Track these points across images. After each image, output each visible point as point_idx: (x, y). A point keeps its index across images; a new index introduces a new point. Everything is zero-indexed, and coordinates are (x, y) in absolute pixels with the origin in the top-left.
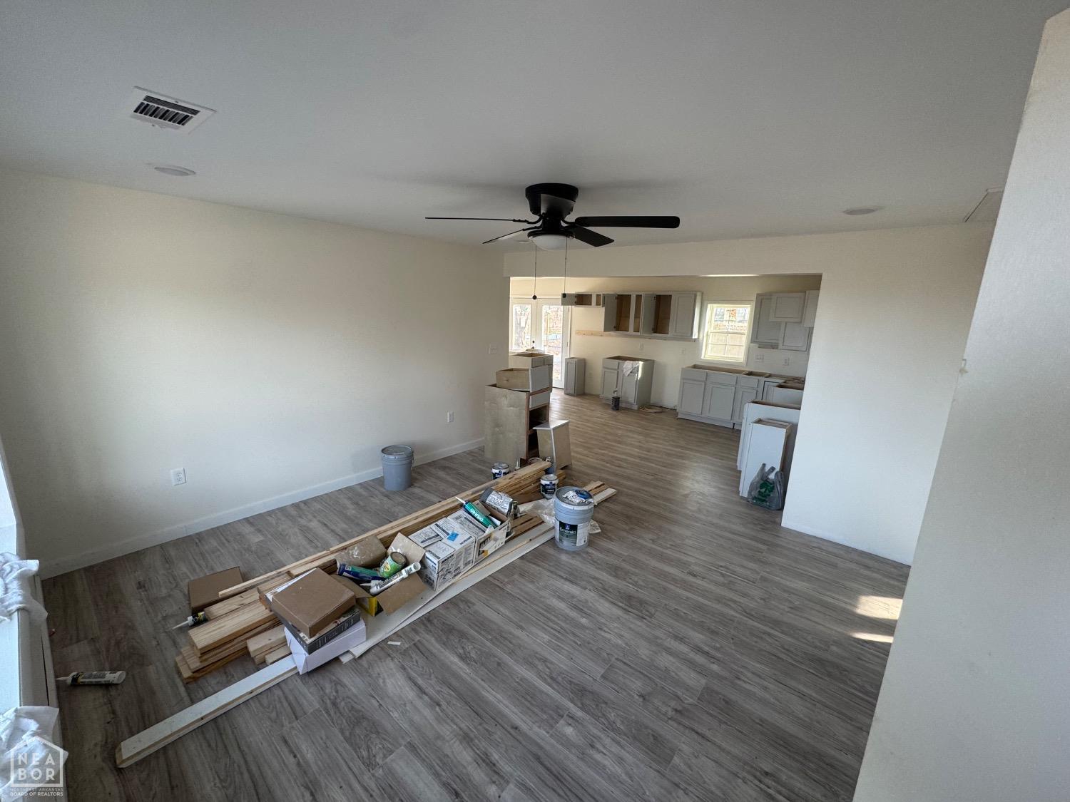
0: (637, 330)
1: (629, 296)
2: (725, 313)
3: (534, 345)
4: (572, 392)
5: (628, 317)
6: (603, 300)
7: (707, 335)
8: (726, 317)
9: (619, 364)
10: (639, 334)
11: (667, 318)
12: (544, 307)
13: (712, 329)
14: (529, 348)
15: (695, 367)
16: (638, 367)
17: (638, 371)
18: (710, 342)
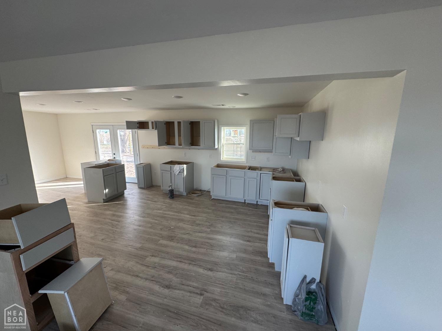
0: (180, 145)
1: (173, 122)
2: (232, 132)
3: (115, 156)
4: (143, 186)
5: (174, 136)
6: (156, 125)
7: (223, 146)
8: (232, 135)
9: (171, 166)
10: (182, 147)
11: (198, 135)
12: (118, 131)
13: (225, 142)
14: (112, 158)
15: (218, 166)
16: (183, 169)
17: (183, 171)
18: (225, 150)
